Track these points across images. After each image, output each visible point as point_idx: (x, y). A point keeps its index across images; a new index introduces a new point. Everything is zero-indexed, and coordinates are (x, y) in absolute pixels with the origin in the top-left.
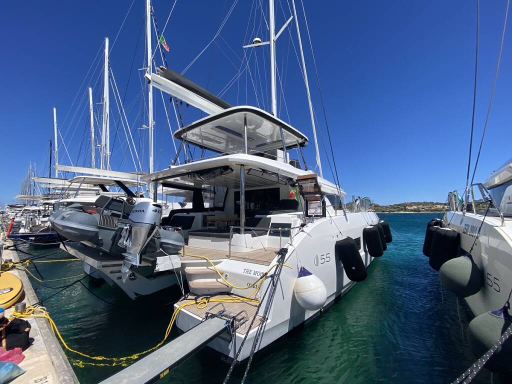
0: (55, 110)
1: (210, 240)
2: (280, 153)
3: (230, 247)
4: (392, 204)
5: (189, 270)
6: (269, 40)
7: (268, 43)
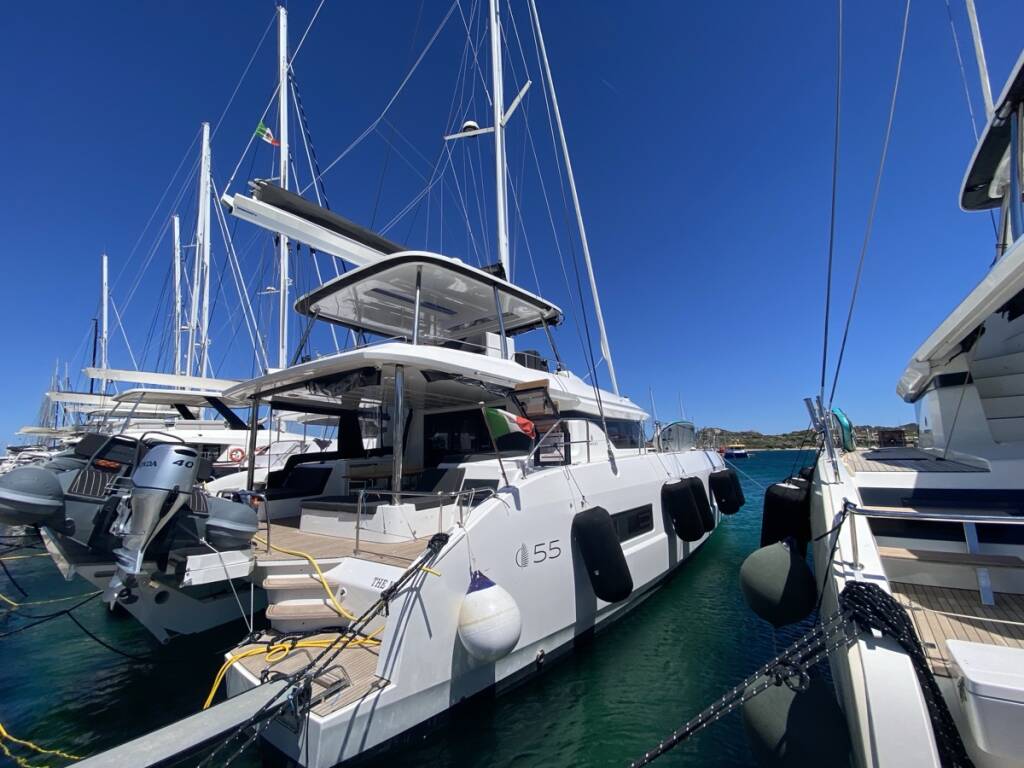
0: (105, 259)
1: (337, 519)
2: (493, 340)
3: (358, 532)
4: (788, 433)
5: (272, 581)
6: (492, 124)
7: (491, 130)
